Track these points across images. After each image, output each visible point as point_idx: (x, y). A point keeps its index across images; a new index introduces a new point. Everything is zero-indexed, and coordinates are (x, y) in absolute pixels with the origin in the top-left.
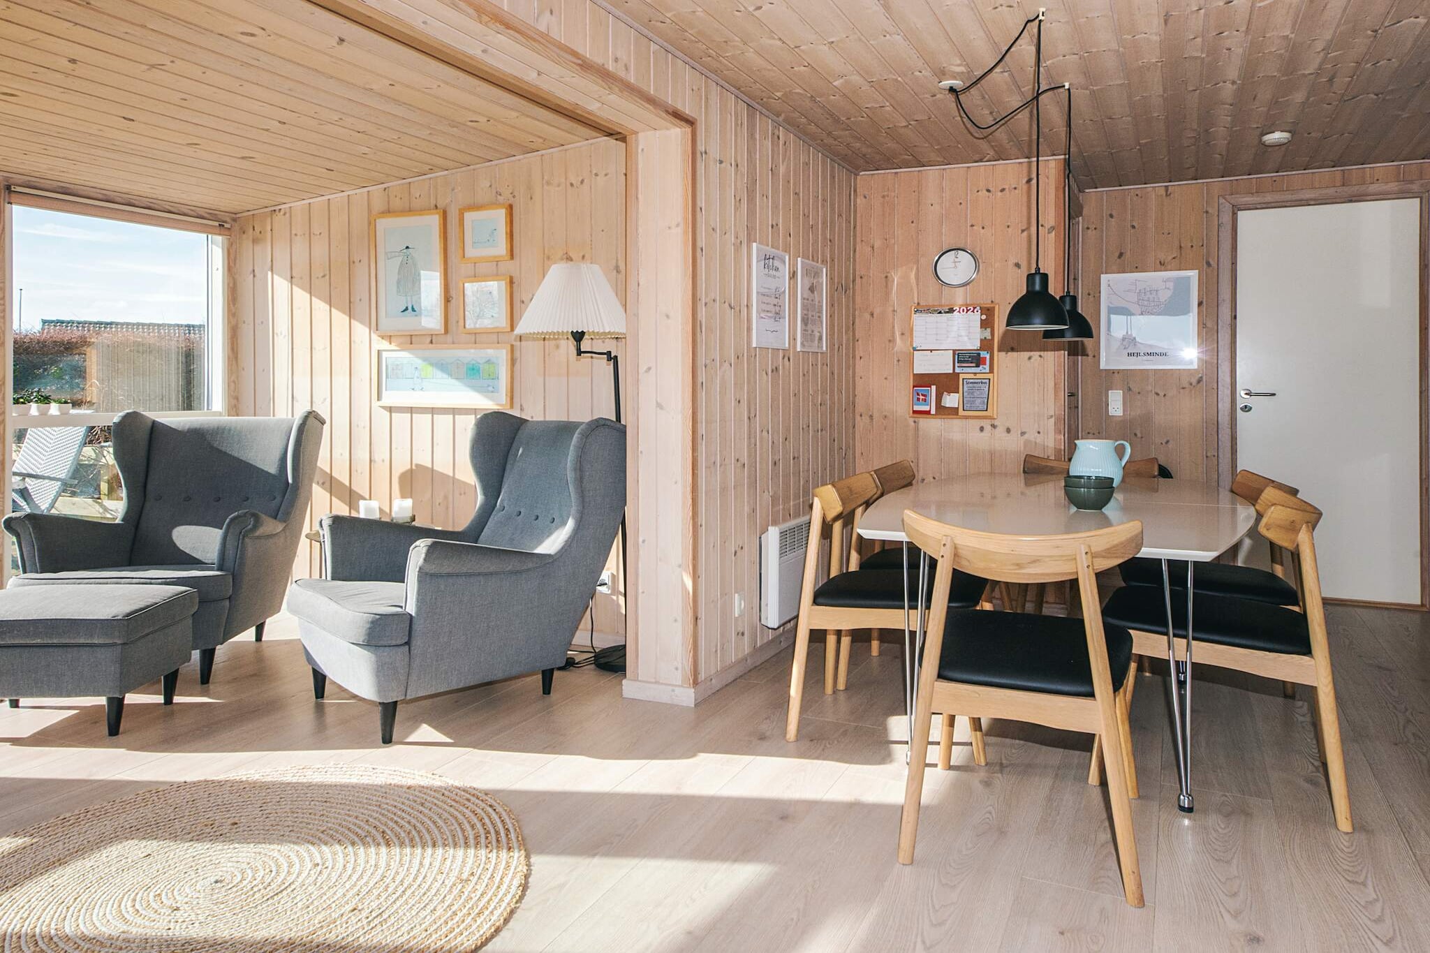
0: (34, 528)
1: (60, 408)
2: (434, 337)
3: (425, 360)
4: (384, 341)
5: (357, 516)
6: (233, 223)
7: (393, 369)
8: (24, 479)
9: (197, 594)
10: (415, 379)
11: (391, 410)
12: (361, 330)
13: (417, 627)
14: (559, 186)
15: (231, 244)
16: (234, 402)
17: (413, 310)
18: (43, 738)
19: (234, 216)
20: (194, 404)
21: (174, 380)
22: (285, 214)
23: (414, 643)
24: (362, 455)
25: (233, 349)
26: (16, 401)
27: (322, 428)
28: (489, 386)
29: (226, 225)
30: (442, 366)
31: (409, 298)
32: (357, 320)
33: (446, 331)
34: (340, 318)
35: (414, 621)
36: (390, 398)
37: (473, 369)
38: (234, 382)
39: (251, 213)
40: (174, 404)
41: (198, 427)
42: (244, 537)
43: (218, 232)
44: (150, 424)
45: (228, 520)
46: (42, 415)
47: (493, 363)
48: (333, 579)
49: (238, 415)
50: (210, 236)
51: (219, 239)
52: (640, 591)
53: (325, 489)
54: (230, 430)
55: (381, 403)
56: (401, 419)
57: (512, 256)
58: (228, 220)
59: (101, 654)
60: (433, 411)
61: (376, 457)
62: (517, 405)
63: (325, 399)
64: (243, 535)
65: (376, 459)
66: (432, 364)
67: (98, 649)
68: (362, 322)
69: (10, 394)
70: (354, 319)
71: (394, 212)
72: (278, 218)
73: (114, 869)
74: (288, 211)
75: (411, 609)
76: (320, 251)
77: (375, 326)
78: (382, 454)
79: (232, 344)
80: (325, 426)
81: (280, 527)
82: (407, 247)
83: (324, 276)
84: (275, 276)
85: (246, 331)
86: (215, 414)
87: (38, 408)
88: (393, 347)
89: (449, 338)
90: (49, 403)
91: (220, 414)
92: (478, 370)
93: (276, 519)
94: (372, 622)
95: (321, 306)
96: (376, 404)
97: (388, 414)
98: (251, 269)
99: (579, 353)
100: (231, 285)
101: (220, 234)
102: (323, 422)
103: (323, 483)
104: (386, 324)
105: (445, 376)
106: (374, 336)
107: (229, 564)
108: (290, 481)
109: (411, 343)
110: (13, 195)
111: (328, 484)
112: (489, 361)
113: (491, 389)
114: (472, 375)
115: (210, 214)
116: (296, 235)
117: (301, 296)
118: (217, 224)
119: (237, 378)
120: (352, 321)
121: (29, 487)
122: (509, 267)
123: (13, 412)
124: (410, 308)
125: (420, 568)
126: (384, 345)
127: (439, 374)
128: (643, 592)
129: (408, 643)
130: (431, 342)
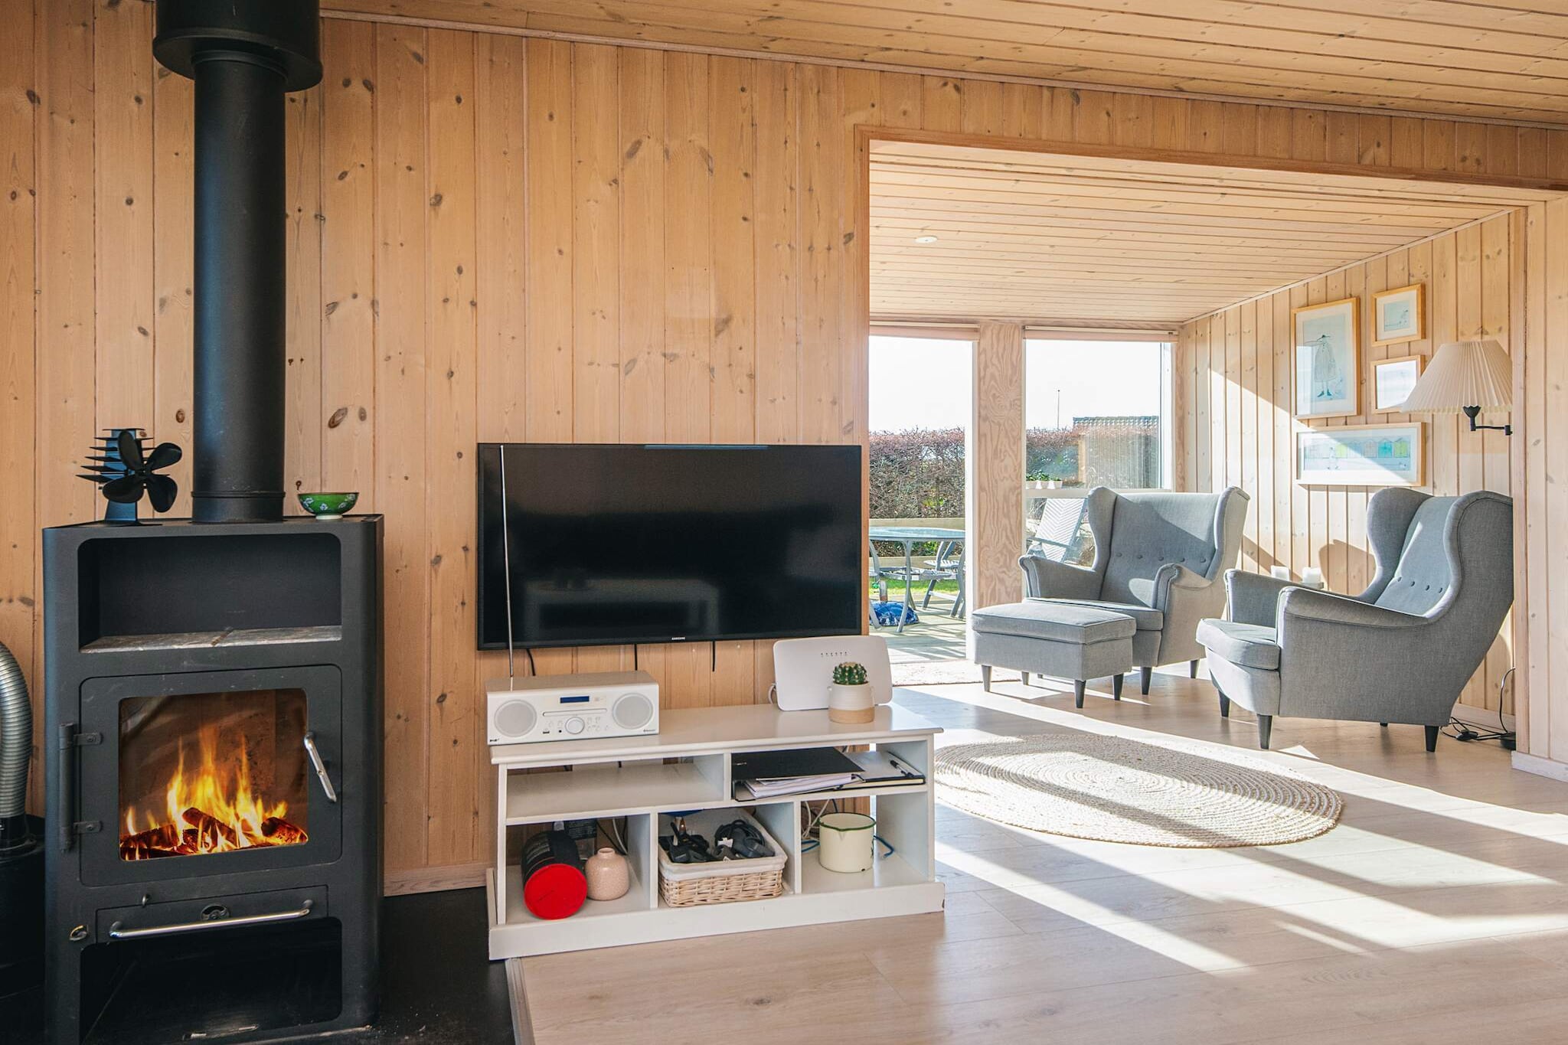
0: (1037, 566)
1: (1055, 484)
2: (1348, 418)
3: (1339, 440)
4: (1303, 424)
5: (1268, 576)
6: (1181, 330)
7: (1311, 450)
8: (1041, 544)
9: (1135, 621)
10: (1331, 458)
11: (1309, 488)
12: (1282, 415)
13: (1285, 658)
14: (1473, 260)
15: (1178, 348)
16: (1181, 482)
17: (1329, 394)
18: (1041, 702)
19: (1181, 324)
20: (1151, 483)
21: (1135, 462)
22: (1221, 318)
23: (1283, 671)
24: (1284, 529)
25: (1180, 438)
26: (1028, 479)
27: (1247, 504)
28: (1400, 464)
29: (1175, 333)
30: (1355, 446)
31: (1325, 383)
32: (1280, 407)
33: (1360, 412)
34: (1265, 405)
35: (1283, 653)
36: (1308, 477)
37: (1385, 448)
38: (1181, 464)
39: (1194, 320)
40: (1137, 484)
41: (1147, 500)
42: (1171, 584)
43: (1168, 339)
44: (1114, 498)
45: (1159, 570)
46: (1043, 489)
47: (1404, 441)
48: (1234, 621)
49: (1184, 491)
50: (1163, 344)
51: (1169, 345)
52: (1530, 665)
53: (1254, 559)
54: (1171, 503)
55: (1302, 481)
56: (1319, 497)
57: (1424, 336)
58: (1177, 328)
59: (1071, 648)
60: (1347, 489)
61: (1296, 531)
62: (1430, 483)
63: (1253, 479)
64: (1171, 583)
65: (1297, 533)
66: (1346, 445)
67: (1068, 645)
68: (1283, 408)
69: (1025, 474)
70: (1277, 406)
71: (1312, 305)
72: (1215, 321)
73: (1066, 760)
74: (1223, 314)
75: (1280, 643)
76: (1249, 348)
77: (1293, 410)
78: (1301, 528)
79: (1179, 433)
80: (1249, 502)
81: (1205, 583)
82: (1324, 336)
83: (1252, 369)
84: (1213, 372)
85: (1191, 420)
86: (1166, 491)
87: (1042, 483)
88: (1311, 429)
89: (1362, 418)
90: (1048, 480)
91: (1170, 491)
92: (1390, 449)
93: (1204, 577)
94: (1247, 648)
95: (1249, 395)
96: (1296, 482)
97: (1307, 491)
98: (1194, 367)
99: (1474, 428)
100: (1179, 382)
101: (1169, 341)
102: (1248, 498)
103: (1252, 554)
104: (1304, 410)
105: (1359, 455)
106: (1294, 420)
107: (1160, 604)
108: (1216, 547)
109: (1327, 425)
110: (1026, 332)
111: (1256, 554)
112: (1400, 439)
113: (1402, 466)
114: (1384, 452)
115: (1163, 325)
116: (1230, 334)
117: (1233, 387)
118: (1167, 332)
119: (1184, 460)
120: (1275, 407)
121: (1044, 550)
122: (1425, 346)
123: (1027, 486)
124: (1326, 392)
125: (1286, 609)
126: (1303, 427)
127: (1353, 453)
128: (1533, 667)
129: (1278, 670)
130: (1346, 424)
